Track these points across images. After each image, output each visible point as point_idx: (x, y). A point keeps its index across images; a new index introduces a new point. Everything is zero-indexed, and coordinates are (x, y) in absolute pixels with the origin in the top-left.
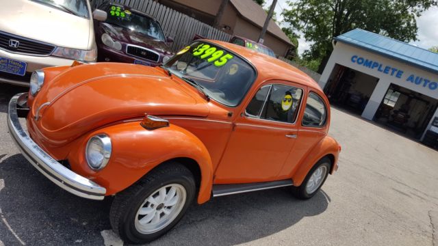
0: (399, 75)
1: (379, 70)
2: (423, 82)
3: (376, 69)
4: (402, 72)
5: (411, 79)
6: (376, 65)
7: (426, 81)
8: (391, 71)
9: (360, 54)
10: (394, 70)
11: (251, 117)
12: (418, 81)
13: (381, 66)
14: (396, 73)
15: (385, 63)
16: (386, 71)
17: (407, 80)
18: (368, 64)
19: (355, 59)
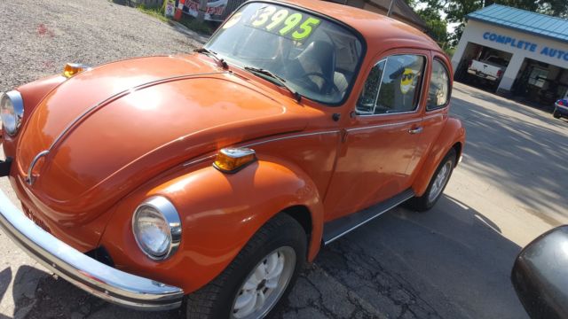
0: (533, 48)
1: (513, 45)
2: (557, 54)
3: (509, 44)
4: (535, 46)
5: (545, 51)
6: (509, 40)
7: (561, 53)
8: (524, 45)
9: (493, 30)
10: (527, 44)
11: (363, 115)
12: (552, 53)
13: (514, 40)
14: (529, 47)
15: (518, 37)
16: (519, 45)
17: (542, 53)
18: (501, 40)
19: (488, 36)
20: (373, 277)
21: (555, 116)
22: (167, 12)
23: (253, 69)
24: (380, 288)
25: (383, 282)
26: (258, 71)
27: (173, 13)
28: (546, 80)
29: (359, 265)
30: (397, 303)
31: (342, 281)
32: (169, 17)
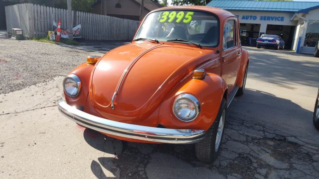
2: (250, 18)
12: (247, 18)
17: (242, 19)
20: (243, 124)
21: (258, 48)
22: (51, 38)
23: (172, 40)
24: (248, 127)
25: (248, 125)
26: (175, 40)
27: (54, 38)
28: (246, 32)
29: (233, 122)
30: (259, 131)
31: (232, 129)
32: (54, 41)
